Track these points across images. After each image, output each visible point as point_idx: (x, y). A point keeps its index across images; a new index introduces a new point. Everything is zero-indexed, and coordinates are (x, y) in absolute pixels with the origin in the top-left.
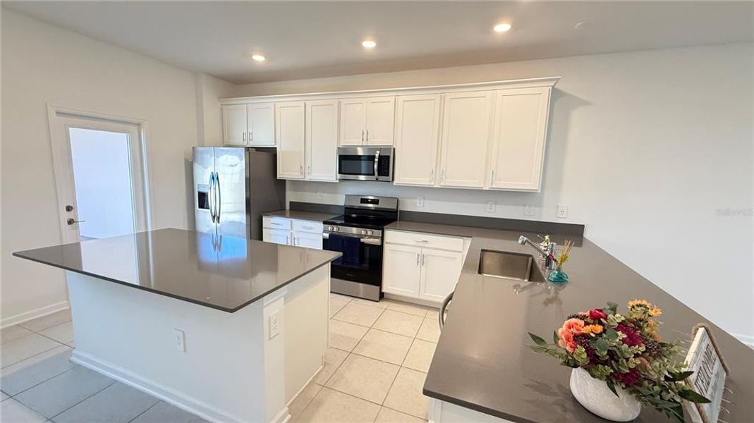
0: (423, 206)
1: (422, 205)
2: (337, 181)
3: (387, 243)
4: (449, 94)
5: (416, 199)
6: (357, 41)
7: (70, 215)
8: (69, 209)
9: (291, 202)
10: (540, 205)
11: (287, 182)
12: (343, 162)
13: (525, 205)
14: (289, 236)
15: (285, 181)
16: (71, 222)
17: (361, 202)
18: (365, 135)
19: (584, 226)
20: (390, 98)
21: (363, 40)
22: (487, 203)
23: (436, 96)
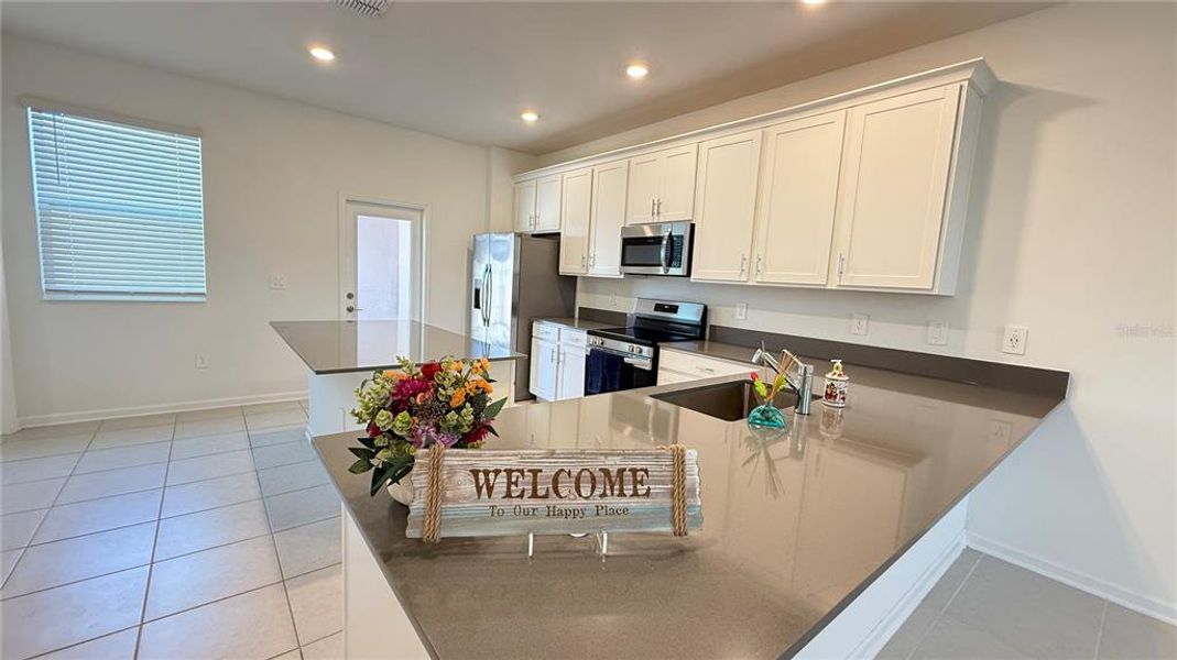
0: (746, 319)
1: (743, 317)
2: (622, 277)
3: (662, 368)
4: (775, 128)
5: (735, 306)
6: (619, 70)
7: (350, 303)
8: (350, 296)
9: (580, 308)
10: (961, 324)
11: (579, 282)
12: (629, 248)
13: (928, 325)
14: (556, 350)
15: (576, 277)
16: (350, 310)
17: (655, 310)
18: (657, 207)
19: (1068, 374)
20: (689, 146)
21: (626, 66)
22: (851, 317)
23: (754, 133)
